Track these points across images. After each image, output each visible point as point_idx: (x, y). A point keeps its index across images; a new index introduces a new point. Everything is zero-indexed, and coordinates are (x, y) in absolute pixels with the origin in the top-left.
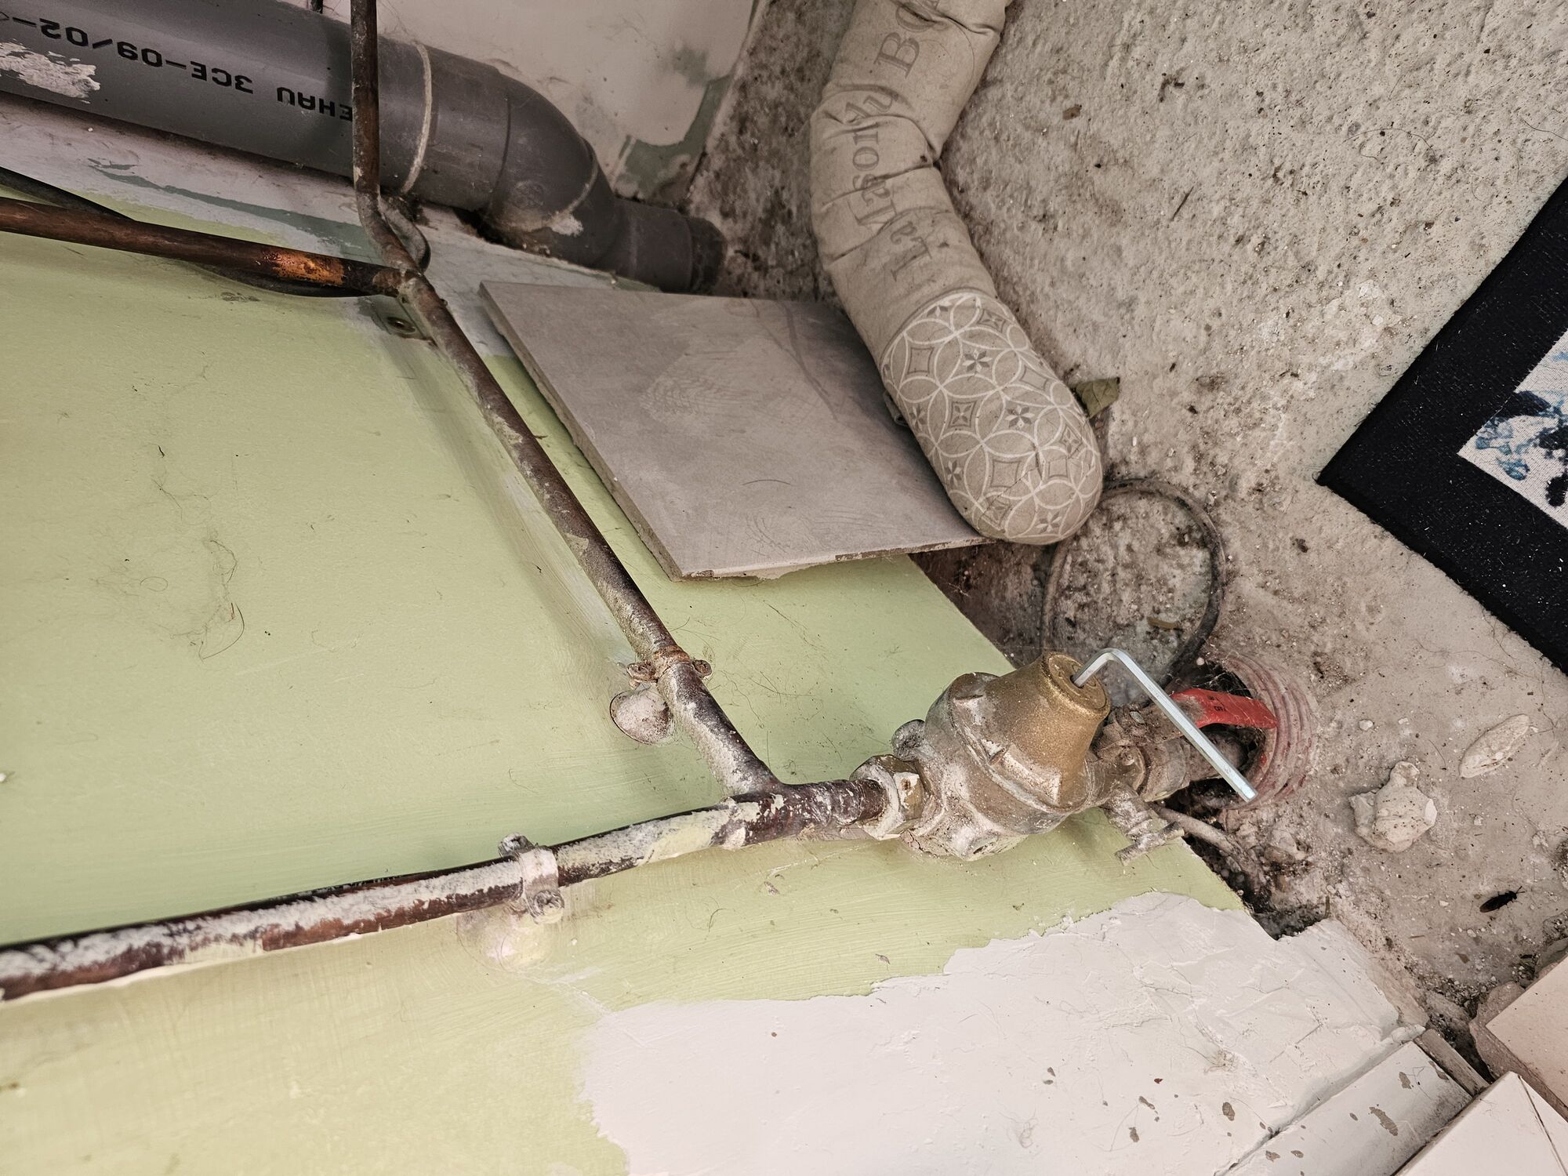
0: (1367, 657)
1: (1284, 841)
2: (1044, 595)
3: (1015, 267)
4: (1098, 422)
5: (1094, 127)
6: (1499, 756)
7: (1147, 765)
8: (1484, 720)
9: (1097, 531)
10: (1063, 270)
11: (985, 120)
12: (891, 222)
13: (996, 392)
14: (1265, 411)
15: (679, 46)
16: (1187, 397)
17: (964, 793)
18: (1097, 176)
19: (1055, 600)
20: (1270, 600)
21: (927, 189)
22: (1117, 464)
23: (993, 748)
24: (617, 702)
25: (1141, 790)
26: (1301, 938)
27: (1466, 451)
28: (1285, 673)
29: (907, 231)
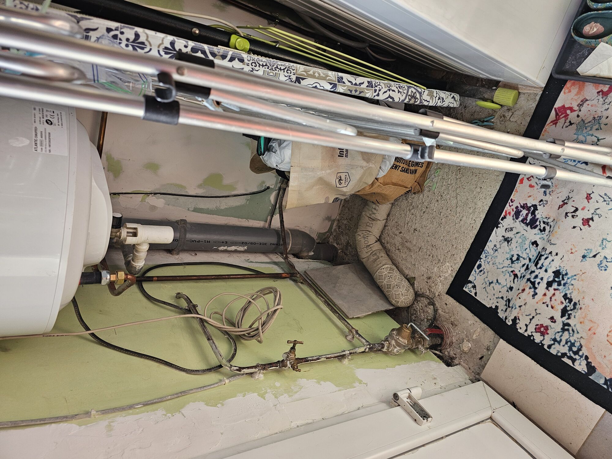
0: (458, 321)
1: (452, 353)
2: (409, 315)
3: (395, 257)
4: (412, 285)
5: (404, 235)
6: (477, 335)
7: (424, 341)
8: (475, 329)
9: (416, 303)
10: (403, 258)
11: (386, 232)
12: (372, 253)
13: (394, 282)
14: (437, 283)
15: (326, 216)
16: (426, 280)
17: (395, 344)
18: (406, 243)
19: (411, 317)
20: (444, 314)
21: (377, 246)
22: (417, 292)
23: (398, 337)
24: (346, 337)
25: (423, 345)
26: (453, 367)
27: (464, 289)
28: (447, 325)
29: (375, 254)
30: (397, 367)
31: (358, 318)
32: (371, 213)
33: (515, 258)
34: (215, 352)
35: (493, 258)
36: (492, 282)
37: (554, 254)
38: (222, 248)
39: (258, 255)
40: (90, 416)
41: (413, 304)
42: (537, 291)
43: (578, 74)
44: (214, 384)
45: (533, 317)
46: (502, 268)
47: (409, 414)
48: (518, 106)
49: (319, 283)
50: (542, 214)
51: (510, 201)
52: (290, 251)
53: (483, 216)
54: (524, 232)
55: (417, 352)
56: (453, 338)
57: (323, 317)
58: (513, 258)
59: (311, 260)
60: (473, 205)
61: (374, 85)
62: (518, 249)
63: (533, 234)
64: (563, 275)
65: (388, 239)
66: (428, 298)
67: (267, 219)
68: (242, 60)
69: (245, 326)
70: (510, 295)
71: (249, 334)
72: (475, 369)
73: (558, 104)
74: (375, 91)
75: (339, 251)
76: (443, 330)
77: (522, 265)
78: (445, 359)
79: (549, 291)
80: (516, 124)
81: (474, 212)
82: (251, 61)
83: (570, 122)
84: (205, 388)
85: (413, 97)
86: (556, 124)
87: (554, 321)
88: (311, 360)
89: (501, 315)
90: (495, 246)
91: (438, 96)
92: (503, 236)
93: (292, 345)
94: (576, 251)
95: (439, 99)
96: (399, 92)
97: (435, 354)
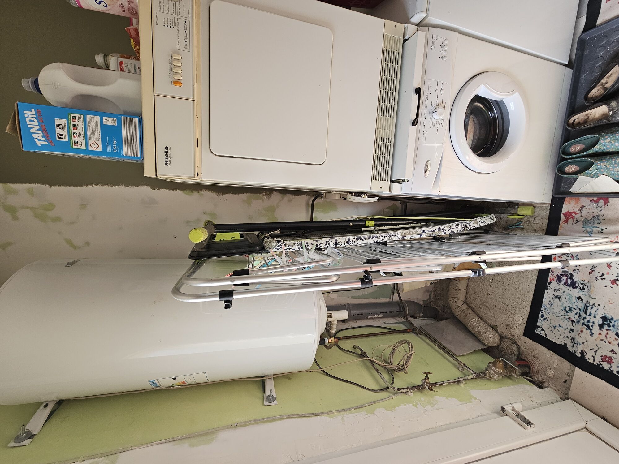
0: (538, 355)
1: (540, 378)
2: (499, 352)
4: (496, 330)
5: (482, 298)
6: (556, 364)
7: (515, 370)
8: (553, 361)
9: (502, 343)
10: (485, 313)
11: (468, 297)
12: (462, 311)
13: (482, 330)
14: (514, 328)
16: (505, 327)
17: (493, 373)
18: (484, 303)
19: (501, 353)
20: (525, 350)
21: (465, 307)
22: (501, 335)
23: (494, 368)
24: (458, 368)
25: (516, 373)
26: (544, 389)
27: (536, 332)
28: (531, 358)
29: (465, 312)
30: (499, 388)
31: (463, 355)
32: (455, 286)
33: (568, 309)
34: (383, 380)
35: (551, 310)
36: (556, 327)
37: (596, 305)
38: (369, 317)
39: (389, 319)
40: (333, 413)
41: (500, 344)
42: (593, 331)
43: (571, 193)
44: (387, 398)
45: (597, 351)
46: (560, 316)
47: (516, 421)
48: (536, 214)
49: (432, 334)
50: (578, 278)
51: (550, 272)
52: (408, 314)
53: (535, 282)
54: (569, 291)
55: (511, 377)
56: (538, 367)
57: (440, 356)
58: (566, 309)
59: (422, 319)
60: (525, 276)
61: (441, 229)
62: (568, 302)
63: (576, 292)
64: (610, 320)
65: (471, 301)
66: (510, 339)
67: (391, 297)
68: (377, 237)
69: (395, 363)
70: (573, 335)
71: (398, 368)
72: (562, 390)
73: (564, 210)
74: (443, 231)
75: (439, 311)
76: (528, 361)
77: (575, 314)
78: (536, 383)
79: (602, 331)
80: (538, 225)
81: (527, 280)
82: (381, 236)
83: (577, 220)
84: (383, 400)
85: (466, 227)
86: (567, 222)
87: (614, 353)
88: (439, 384)
89: (571, 349)
90: (550, 301)
91: (480, 221)
92: (554, 295)
93: (426, 375)
94: (614, 302)
95: (481, 222)
96: (456, 228)
97: (527, 379)
